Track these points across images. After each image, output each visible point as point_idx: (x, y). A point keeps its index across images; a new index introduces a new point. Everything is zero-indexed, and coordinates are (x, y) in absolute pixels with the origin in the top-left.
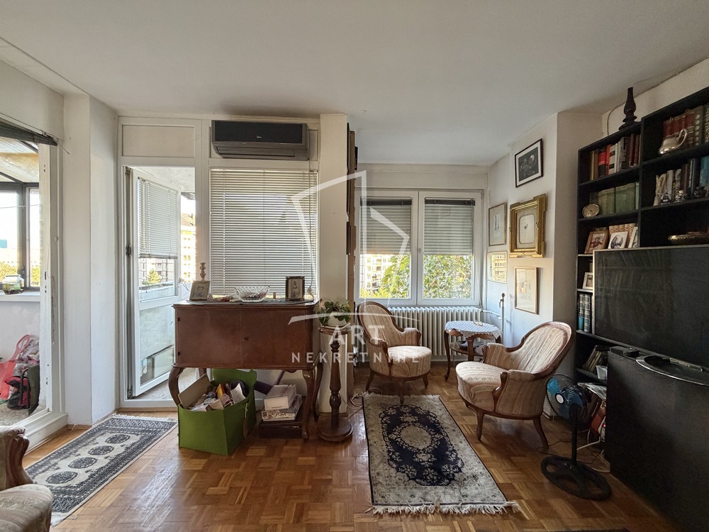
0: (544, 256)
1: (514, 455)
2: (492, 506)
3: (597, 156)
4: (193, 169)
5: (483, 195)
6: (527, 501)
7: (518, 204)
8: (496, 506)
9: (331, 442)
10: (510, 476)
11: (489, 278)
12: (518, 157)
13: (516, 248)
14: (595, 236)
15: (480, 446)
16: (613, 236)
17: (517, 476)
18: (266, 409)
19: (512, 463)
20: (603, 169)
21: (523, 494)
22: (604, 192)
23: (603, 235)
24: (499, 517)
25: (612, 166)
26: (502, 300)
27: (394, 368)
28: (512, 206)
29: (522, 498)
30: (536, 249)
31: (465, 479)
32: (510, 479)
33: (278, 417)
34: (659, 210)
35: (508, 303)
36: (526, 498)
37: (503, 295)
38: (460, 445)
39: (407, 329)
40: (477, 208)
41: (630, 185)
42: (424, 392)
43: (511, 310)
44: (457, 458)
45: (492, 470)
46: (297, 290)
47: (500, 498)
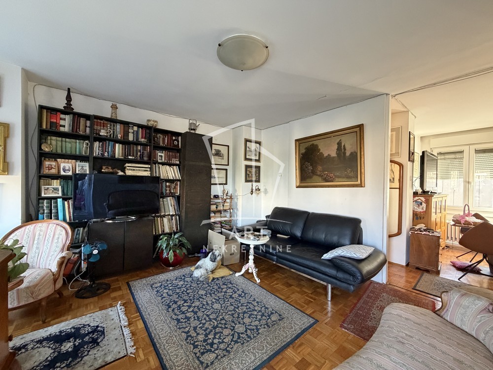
0: (8, 174)
3: (48, 113)
20: (55, 125)
22: (53, 138)
25: (63, 126)
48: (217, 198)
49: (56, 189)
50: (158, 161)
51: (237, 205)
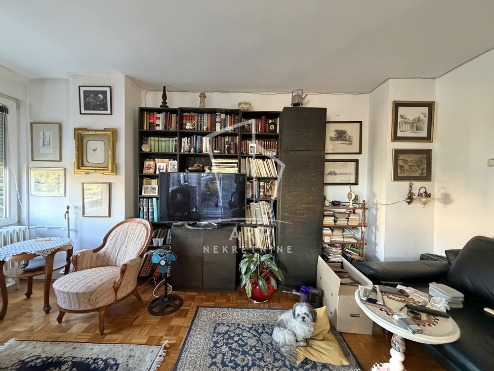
0: (116, 174)
1: (134, 321)
2: (158, 357)
3: (148, 115)
6: (166, 335)
8: (159, 354)
10: (145, 333)
12: (82, 89)
13: (83, 166)
15: (107, 337)
17: (147, 330)
19: (138, 326)
20: (153, 125)
21: (160, 335)
22: (152, 138)
24: (167, 358)
25: (158, 125)
26: (67, 212)
28: (75, 130)
29: (162, 337)
30: (110, 168)
31: (127, 365)
32: (146, 335)
34: (185, 155)
35: (75, 213)
36: (164, 335)
37: (68, 207)
38: (94, 351)
43: (77, 219)
44: (105, 361)
45: (134, 341)
47: (155, 349)
48: (336, 205)
49: (154, 189)
50: (248, 154)
51: (376, 221)
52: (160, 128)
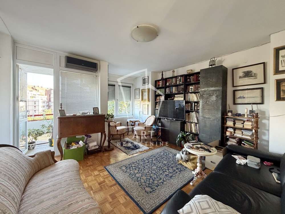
2: (147, 149)
4: (53, 69)
5: (133, 85)
7: (143, 90)
9: (109, 150)
11: (135, 107)
12: (143, 78)
13: (143, 100)
14: (158, 98)
16: (160, 98)
18: (90, 146)
22: (159, 90)
23: (159, 98)
27: (118, 132)
28: (142, 90)
30: (147, 100)
31: (141, 147)
33: (93, 148)
34: (167, 94)
35: (141, 113)
37: (140, 111)
39: (117, 123)
40: (131, 88)
41: (163, 89)
42: (124, 138)
43: (142, 115)
46: (97, 111)
47: (148, 147)
50: (189, 92)
52: (160, 86)
